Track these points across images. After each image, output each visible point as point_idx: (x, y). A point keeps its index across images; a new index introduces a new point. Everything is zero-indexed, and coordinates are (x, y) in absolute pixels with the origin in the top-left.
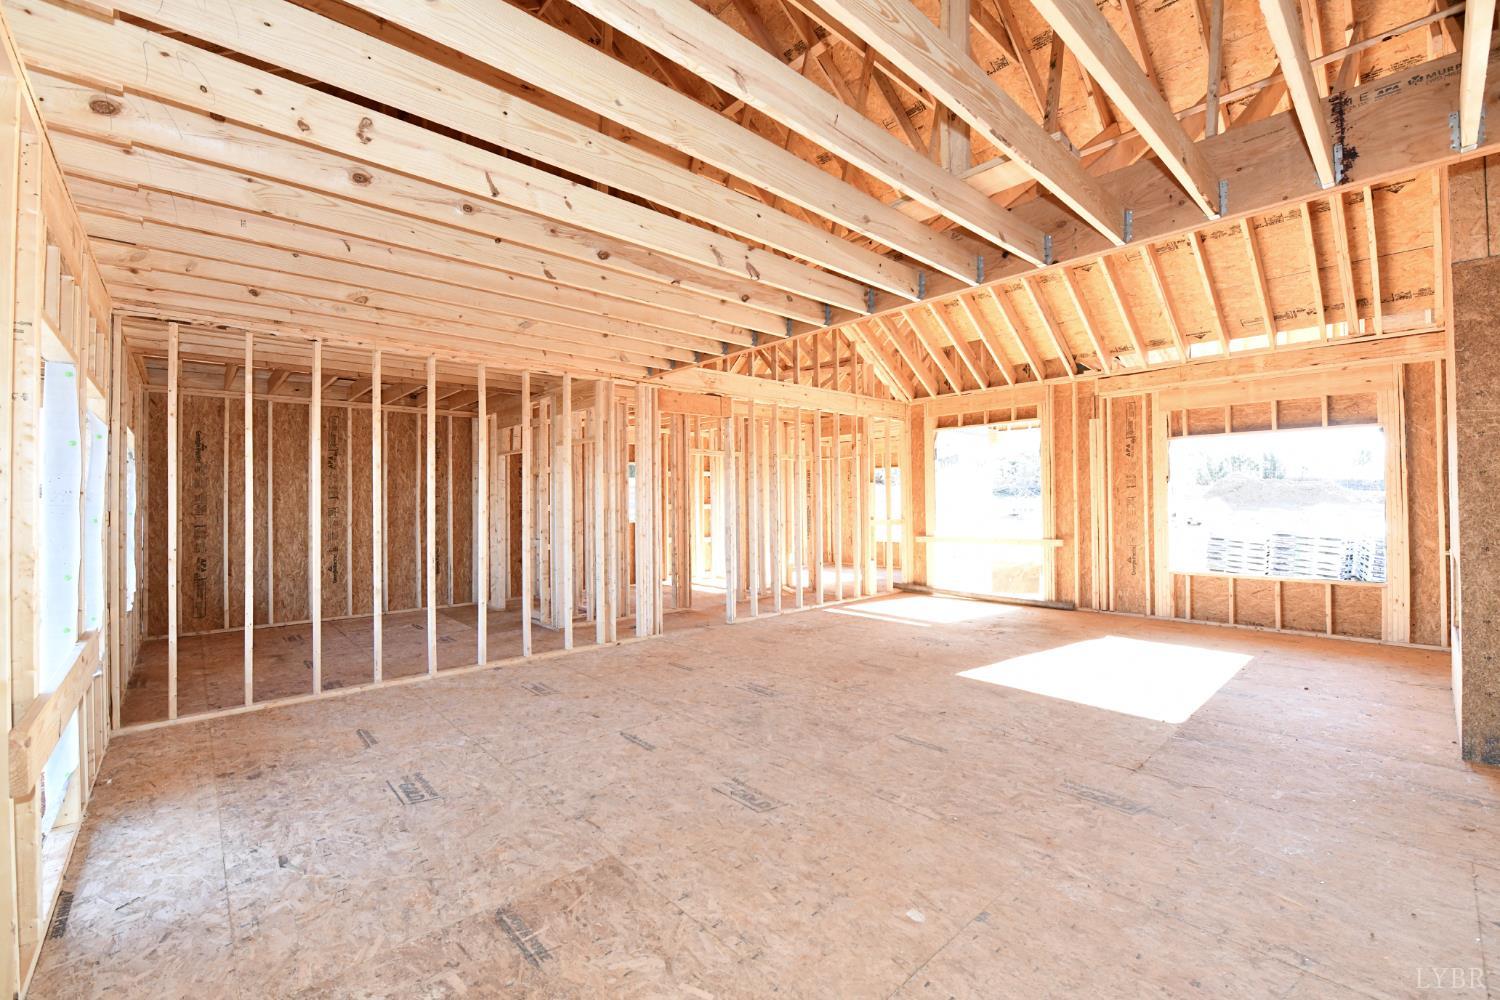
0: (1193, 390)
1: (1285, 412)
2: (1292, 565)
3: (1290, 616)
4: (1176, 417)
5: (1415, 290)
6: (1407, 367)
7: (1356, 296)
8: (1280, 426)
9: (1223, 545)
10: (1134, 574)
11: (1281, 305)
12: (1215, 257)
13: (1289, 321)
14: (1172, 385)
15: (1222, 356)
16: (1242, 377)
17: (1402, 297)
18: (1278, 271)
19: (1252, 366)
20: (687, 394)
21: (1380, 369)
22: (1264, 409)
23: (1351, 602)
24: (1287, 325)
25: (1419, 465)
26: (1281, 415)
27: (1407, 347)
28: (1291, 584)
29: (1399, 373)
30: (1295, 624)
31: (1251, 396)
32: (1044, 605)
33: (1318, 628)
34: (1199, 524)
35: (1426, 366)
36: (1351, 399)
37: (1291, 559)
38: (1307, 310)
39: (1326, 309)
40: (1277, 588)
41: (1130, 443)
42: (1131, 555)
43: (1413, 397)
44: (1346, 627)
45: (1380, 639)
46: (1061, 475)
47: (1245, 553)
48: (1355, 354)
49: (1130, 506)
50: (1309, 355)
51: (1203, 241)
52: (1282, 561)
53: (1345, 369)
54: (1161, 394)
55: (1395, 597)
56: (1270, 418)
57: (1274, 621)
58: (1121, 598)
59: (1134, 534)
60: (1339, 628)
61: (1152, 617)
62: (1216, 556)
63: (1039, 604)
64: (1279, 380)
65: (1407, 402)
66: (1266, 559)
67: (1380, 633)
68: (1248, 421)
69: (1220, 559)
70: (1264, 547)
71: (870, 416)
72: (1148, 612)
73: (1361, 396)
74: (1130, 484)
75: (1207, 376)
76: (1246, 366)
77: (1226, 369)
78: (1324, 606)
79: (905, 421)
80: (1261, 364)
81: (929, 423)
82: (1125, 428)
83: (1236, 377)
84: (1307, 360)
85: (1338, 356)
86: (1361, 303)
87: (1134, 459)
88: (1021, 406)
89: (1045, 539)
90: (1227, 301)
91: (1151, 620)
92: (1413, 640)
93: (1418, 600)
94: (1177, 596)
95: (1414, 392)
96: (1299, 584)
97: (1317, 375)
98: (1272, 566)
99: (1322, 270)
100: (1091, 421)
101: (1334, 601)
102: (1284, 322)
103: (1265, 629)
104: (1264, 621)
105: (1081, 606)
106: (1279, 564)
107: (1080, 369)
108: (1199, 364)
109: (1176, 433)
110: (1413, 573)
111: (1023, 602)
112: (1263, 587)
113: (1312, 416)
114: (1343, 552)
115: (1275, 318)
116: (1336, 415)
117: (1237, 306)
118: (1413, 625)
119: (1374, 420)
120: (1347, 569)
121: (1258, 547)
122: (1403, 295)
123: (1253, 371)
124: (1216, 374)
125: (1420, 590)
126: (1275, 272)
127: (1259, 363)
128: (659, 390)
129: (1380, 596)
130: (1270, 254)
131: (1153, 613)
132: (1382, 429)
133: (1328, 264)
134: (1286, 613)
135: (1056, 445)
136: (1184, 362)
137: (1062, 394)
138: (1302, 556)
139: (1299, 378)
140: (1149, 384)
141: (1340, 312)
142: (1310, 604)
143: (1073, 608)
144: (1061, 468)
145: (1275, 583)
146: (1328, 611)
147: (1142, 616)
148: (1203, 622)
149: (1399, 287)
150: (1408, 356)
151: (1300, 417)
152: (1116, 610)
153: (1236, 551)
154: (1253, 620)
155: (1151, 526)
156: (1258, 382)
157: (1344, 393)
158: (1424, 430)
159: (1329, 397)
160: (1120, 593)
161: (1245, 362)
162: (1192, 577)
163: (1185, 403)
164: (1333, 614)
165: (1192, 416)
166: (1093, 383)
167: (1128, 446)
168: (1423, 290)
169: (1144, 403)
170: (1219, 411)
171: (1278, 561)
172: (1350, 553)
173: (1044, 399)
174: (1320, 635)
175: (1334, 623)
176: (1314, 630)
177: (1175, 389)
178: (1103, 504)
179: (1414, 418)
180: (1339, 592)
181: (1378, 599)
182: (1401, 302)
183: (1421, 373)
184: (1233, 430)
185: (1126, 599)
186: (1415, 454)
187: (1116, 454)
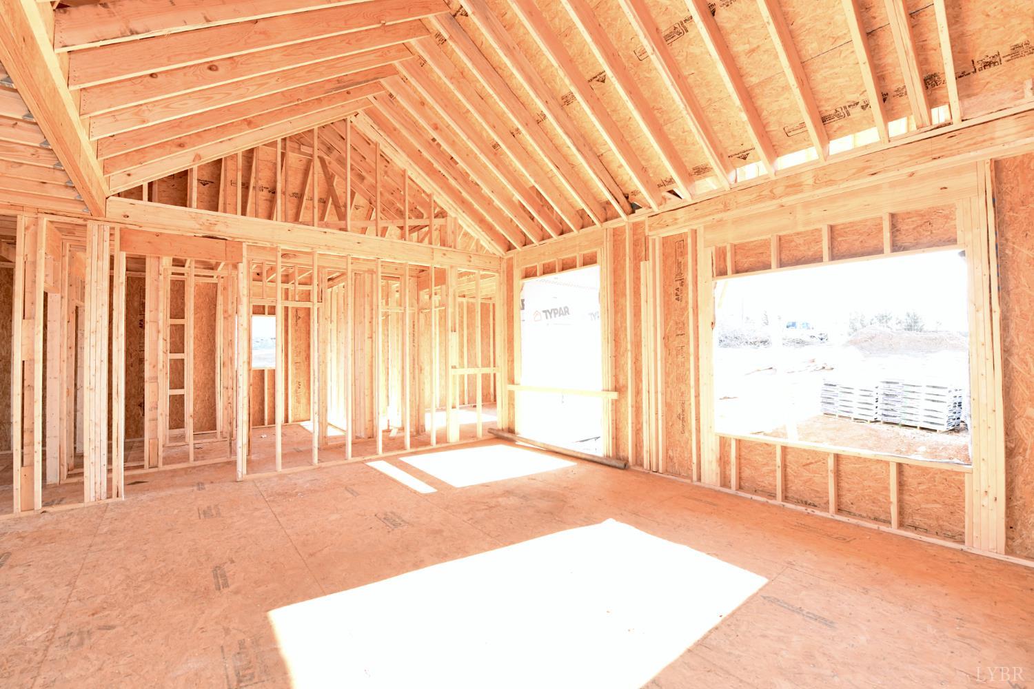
0: (738, 221)
1: (839, 239)
2: (898, 412)
3: (847, 498)
4: (721, 254)
5: (1005, 50)
6: (997, 166)
7: (921, 71)
8: (833, 257)
9: (836, 390)
10: (683, 432)
11: (828, 100)
12: (733, 37)
13: (841, 123)
14: (717, 217)
15: (766, 177)
16: (788, 201)
17: (987, 65)
18: (815, 45)
19: (800, 185)
20: (169, 235)
21: (958, 171)
22: (815, 236)
23: (922, 487)
24: (840, 128)
25: (1018, 301)
26: (836, 243)
27: (998, 134)
28: (848, 457)
29: (986, 172)
30: (854, 509)
31: (799, 223)
32: (599, 460)
33: (882, 517)
34: (832, 369)
35: (1026, 160)
36: (922, 216)
37: (898, 406)
38: (862, 103)
39: (884, 98)
40: (831, 462)
41: (679, 286)
42: (680, 411)
43: (1008, 206)
44: (918, 520)
45: (963, 542)
46: (619, 323)
47: (855, 398)
48: (925, 154)
49: (680, 356)
50: (866, 163)
51: (713, 13)
52: (889, 407)
53: (912, 175)
54: (706, 228)
55: (984, 487)
56: (821, 248)
57: (827, 502)
58: (671, 459)
59: (683, 388)
60: (909, 521)
61: (698, 484)
62: (829, 401)
63: (596, 459)
64: (832, 199)
65: (997, 212)
66: (876, 404)
67: (962, 534)
68: (798, 254)
69: (832, 404)
70: (873, 394)
71: (452, 267)
72: (695, 478)
73: (935, 211)
74: (679, 332)
75: (752, 202)
76: (793, 186)
77: (771, 191)
78: (887, 489)
79: (499, 273)
80: (811, 181)
81: (517, 273)
82: (675, 269)
83: (784, 200)
84: (864, 169)
85: (903, 159)
86: (931, 82)
87: (683, 304)
88: (585, 252)
89: (603, 390)
90: (762, 102)
91: (697, 486)
92: (1010, 550)
93: (1018, 493)
94: (723, 461)
95: (1008, 198)
96: (858, 459)
97: (877, 188)
98: (880, 412)
99: (870, 35)
100: (642, 263)
101: (901, 484)
102: (836, 124)
103: (817, 512)
104: (816, 501)
105: (634, 465)
106: (886, 410)
107: (634, 208)
108: (747, 188)
109: (722, 273)
110: (1010, 453)
111: (583, 456)
112: (814, 458)
113: (872, 243)
114: (950, 399)
115: (824, 120)
116: (904, 239)
117: (775, 107)
118: (1010, 527)
119: (952, 241)
120: (955, 416)
121: (867, 393)
122: (988, 60)
123: (801, 191)
124: (760, 198)
125: (1020, 479)
126: (810, 47)
127: (808, 180)
128: (121, 230)
129: (963, 483)
130: (799, 21)
131: (699, 479)
132: (963, 253)
133: (877, 24)
134: (843, 492)
135: (615, 292)
136: (727, 188)
137: (619, 238)
138: (909, 403)
139: (854, 194)
140: (693, 219)
141: (903, 100)
142: (871, 484)
143: (626, 467)
144: (619, 315)
145: (828, 454)
146: (894, 497)
147: (688, 481)
148: (749, 496)
149: (983, 48)
150: (1001, 148)
151: (857, 243)
152: (666, 471)
153: (848, 397)
154: (807, 498)
155: (697, 380)
156: (807, 205)
157: (912, 207)
158: (1025, 251)
159: (893, 216)
160: (670, 453)
161: (793, 183)
162: (739, 441)
163: (729, 237)
164: (900, 501)
165: (738, 251)
166: (643, 223)
167: (677, 289)
168: (1017, 46)
169: (689, 241)
170: (765, 244)
171: (886, 407)
172: (958, 400)
173: (602, 243)
174: (883, 528)
175: (901, 513)
176: (876, 519)
177: (718, 221)
178: (652, 354)
179: (1009, 235)
180: (907, 471)
181: (961, 487)
182: (986, 73)
183: (1018, 170)
184: (782, 264)
185: (675, 460)
186: (1012, 284)
187: (667, 299)
